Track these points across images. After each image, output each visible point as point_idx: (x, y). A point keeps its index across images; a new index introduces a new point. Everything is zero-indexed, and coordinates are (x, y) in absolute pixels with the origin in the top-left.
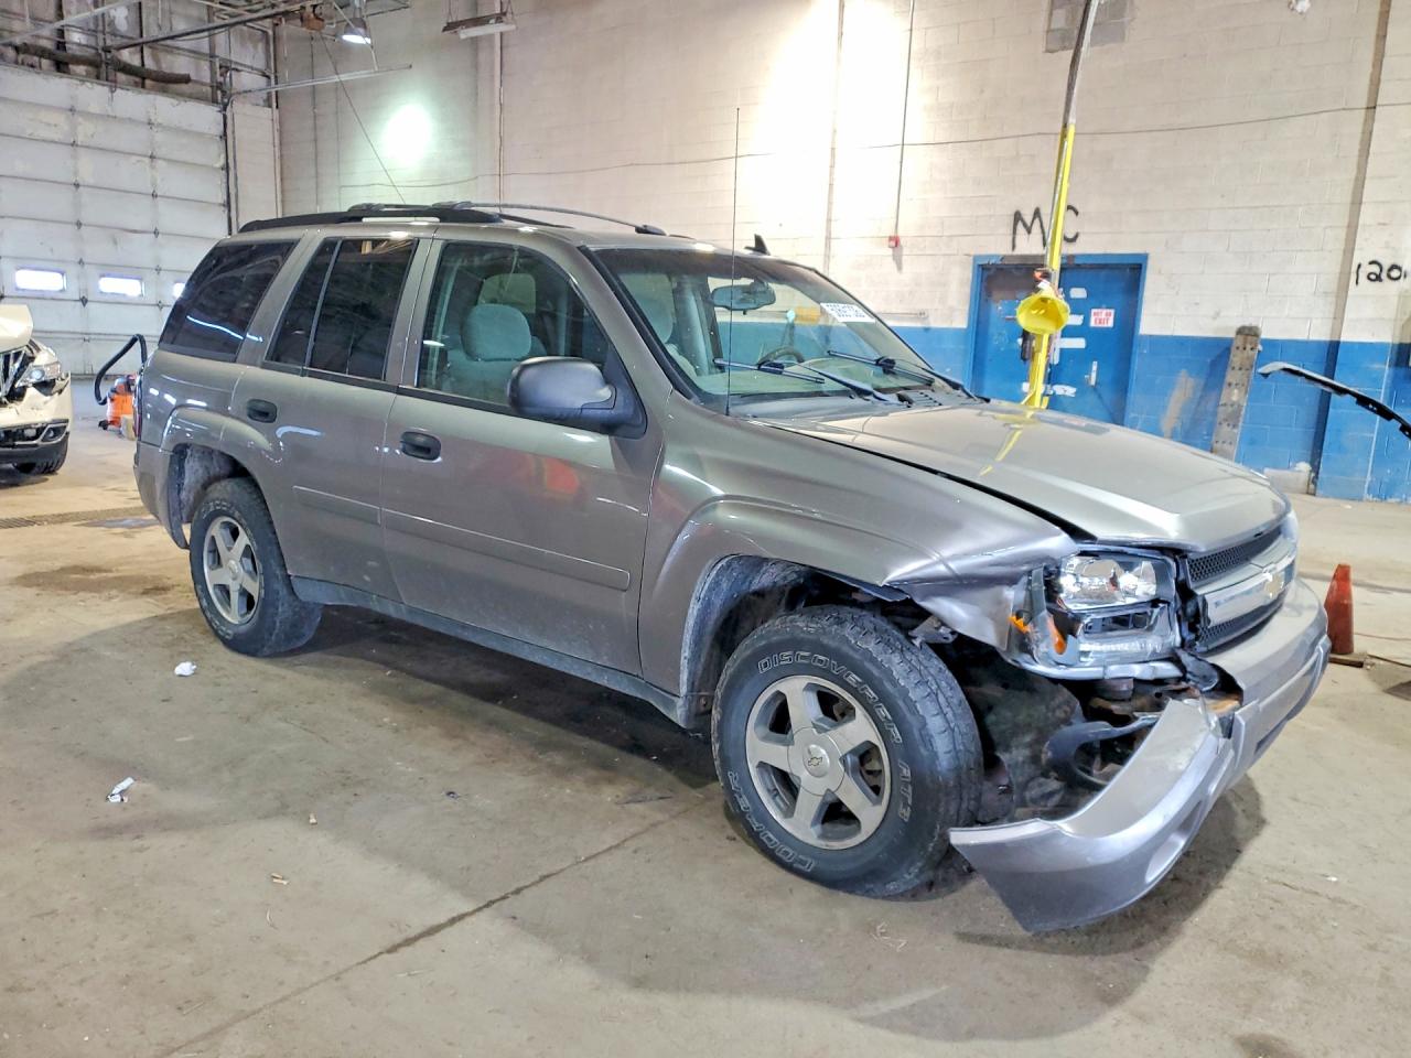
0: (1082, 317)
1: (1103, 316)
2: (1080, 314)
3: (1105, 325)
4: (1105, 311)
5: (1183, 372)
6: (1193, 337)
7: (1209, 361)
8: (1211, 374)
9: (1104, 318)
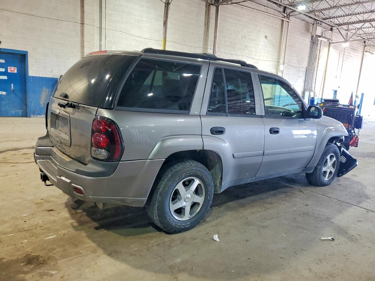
0: (4, 69)
1: (13, 69)
2: (4, 68)
3: (14, 72)
4: (13, 68)
5: (44, 87)
6: (46, 78)
7: (51, 84)
8: (53, 88)
9: (13, 70)
